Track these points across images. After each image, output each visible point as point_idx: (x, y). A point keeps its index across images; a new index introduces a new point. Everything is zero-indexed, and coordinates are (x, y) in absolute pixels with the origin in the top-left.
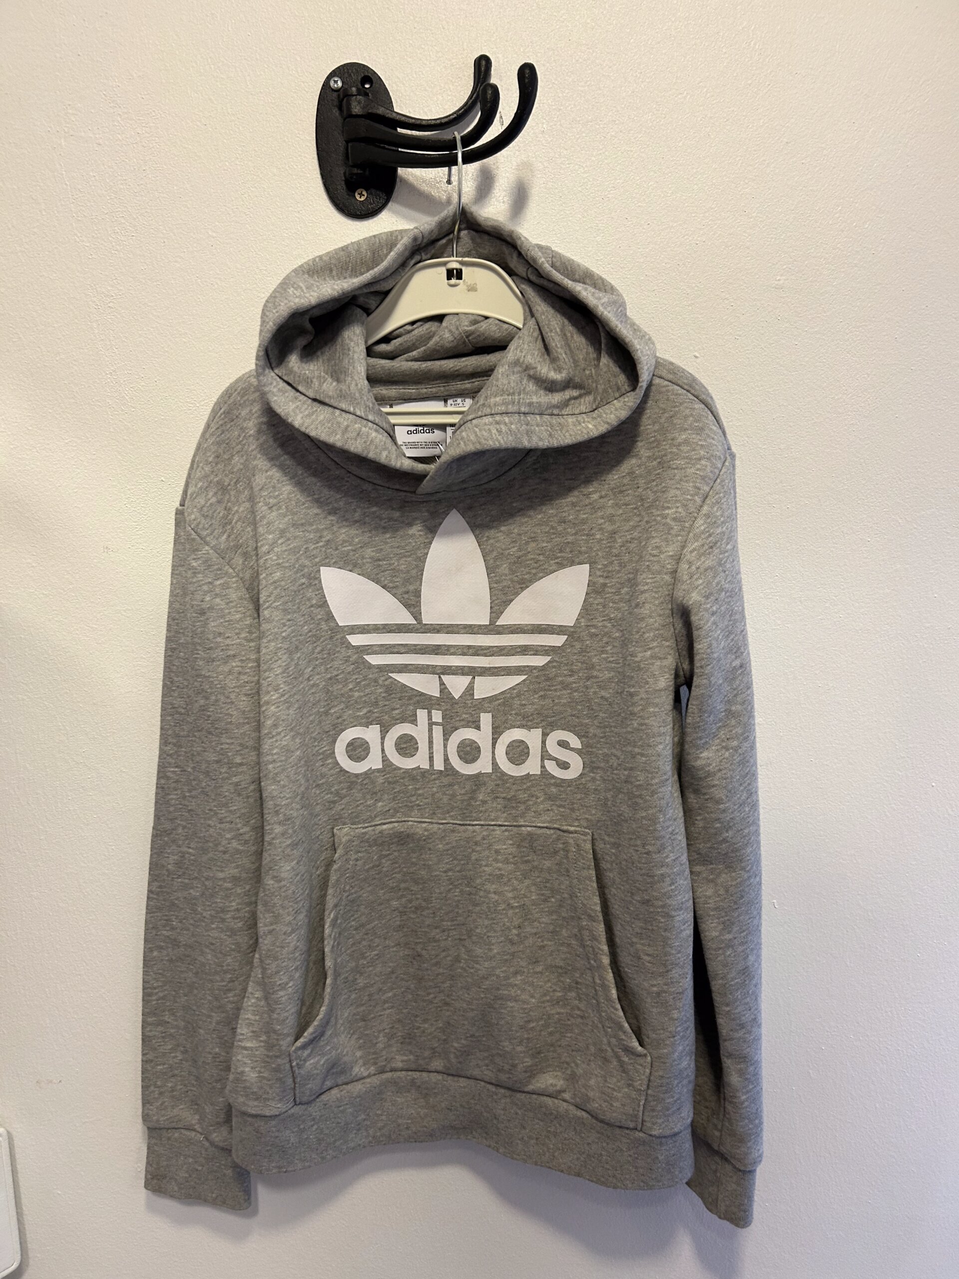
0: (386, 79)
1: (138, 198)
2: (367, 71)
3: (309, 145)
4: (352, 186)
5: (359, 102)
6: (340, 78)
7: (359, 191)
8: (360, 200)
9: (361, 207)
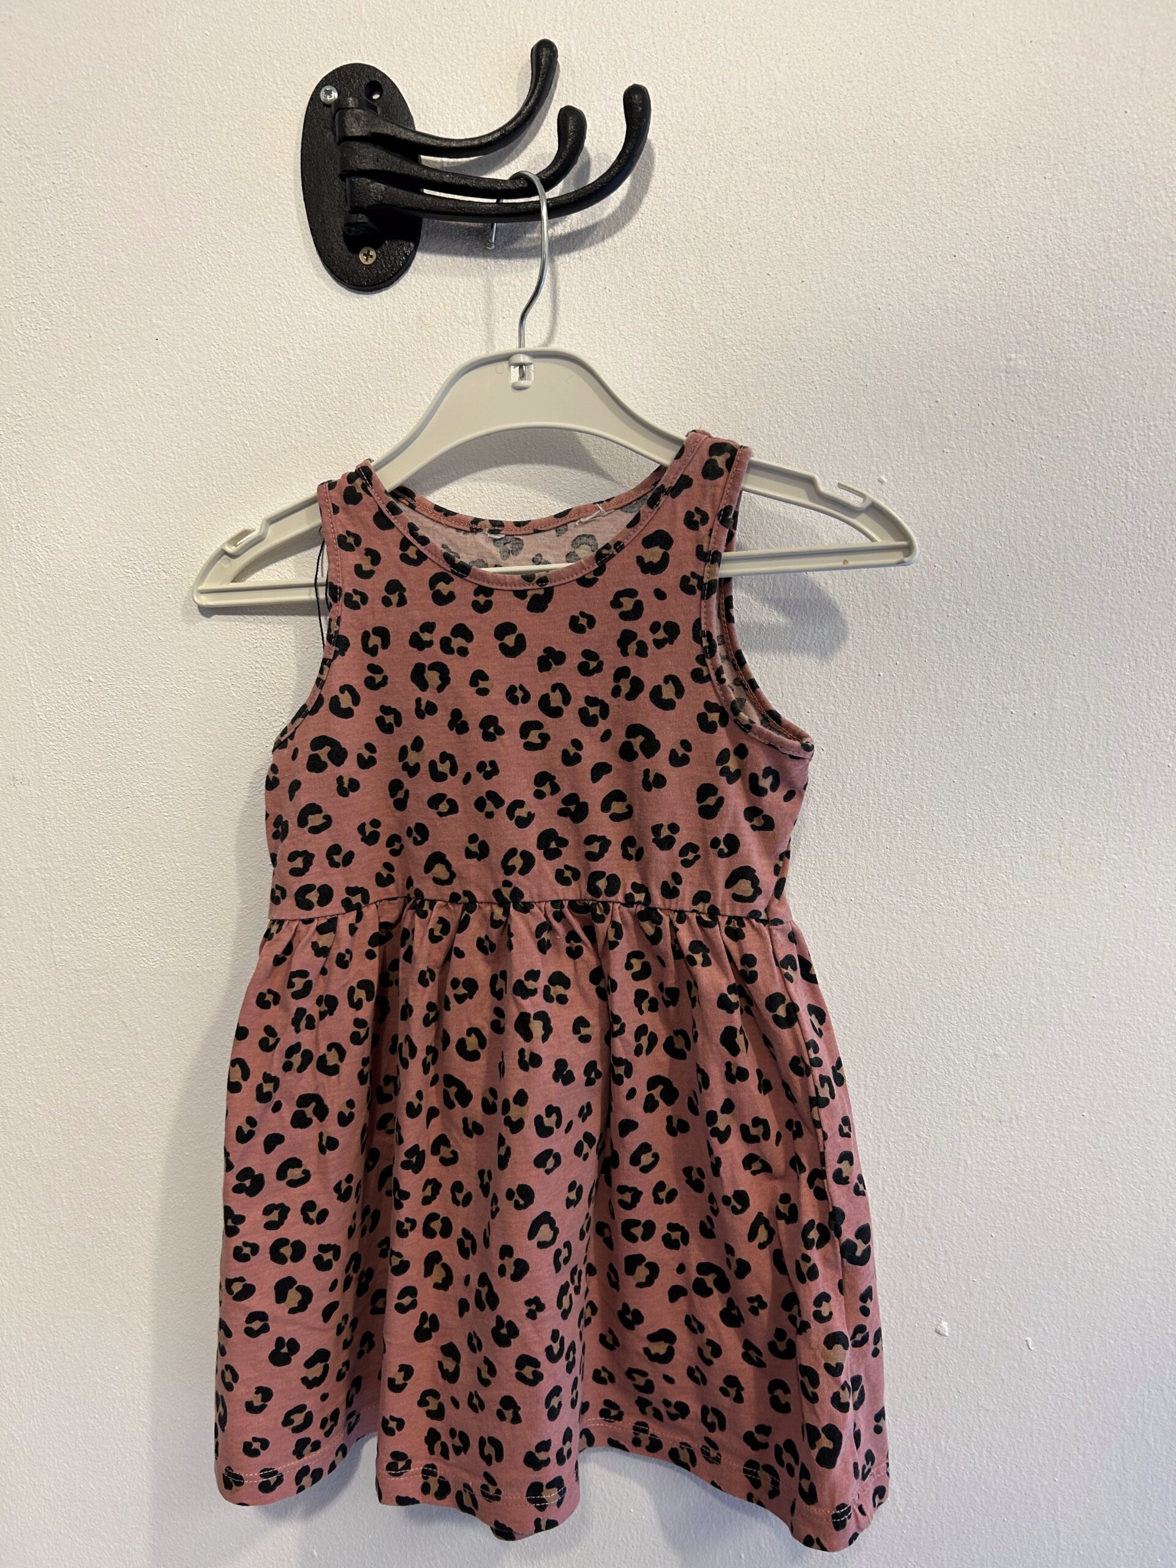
0: (402, 84)
1: (53, 275)
2: (374, 75)
3: (292, 186)
4: (355, 245)
5: (358, 119)
6: (336, 87)
7: (365, 250)
8: (366, 263)
9: (367, 274)
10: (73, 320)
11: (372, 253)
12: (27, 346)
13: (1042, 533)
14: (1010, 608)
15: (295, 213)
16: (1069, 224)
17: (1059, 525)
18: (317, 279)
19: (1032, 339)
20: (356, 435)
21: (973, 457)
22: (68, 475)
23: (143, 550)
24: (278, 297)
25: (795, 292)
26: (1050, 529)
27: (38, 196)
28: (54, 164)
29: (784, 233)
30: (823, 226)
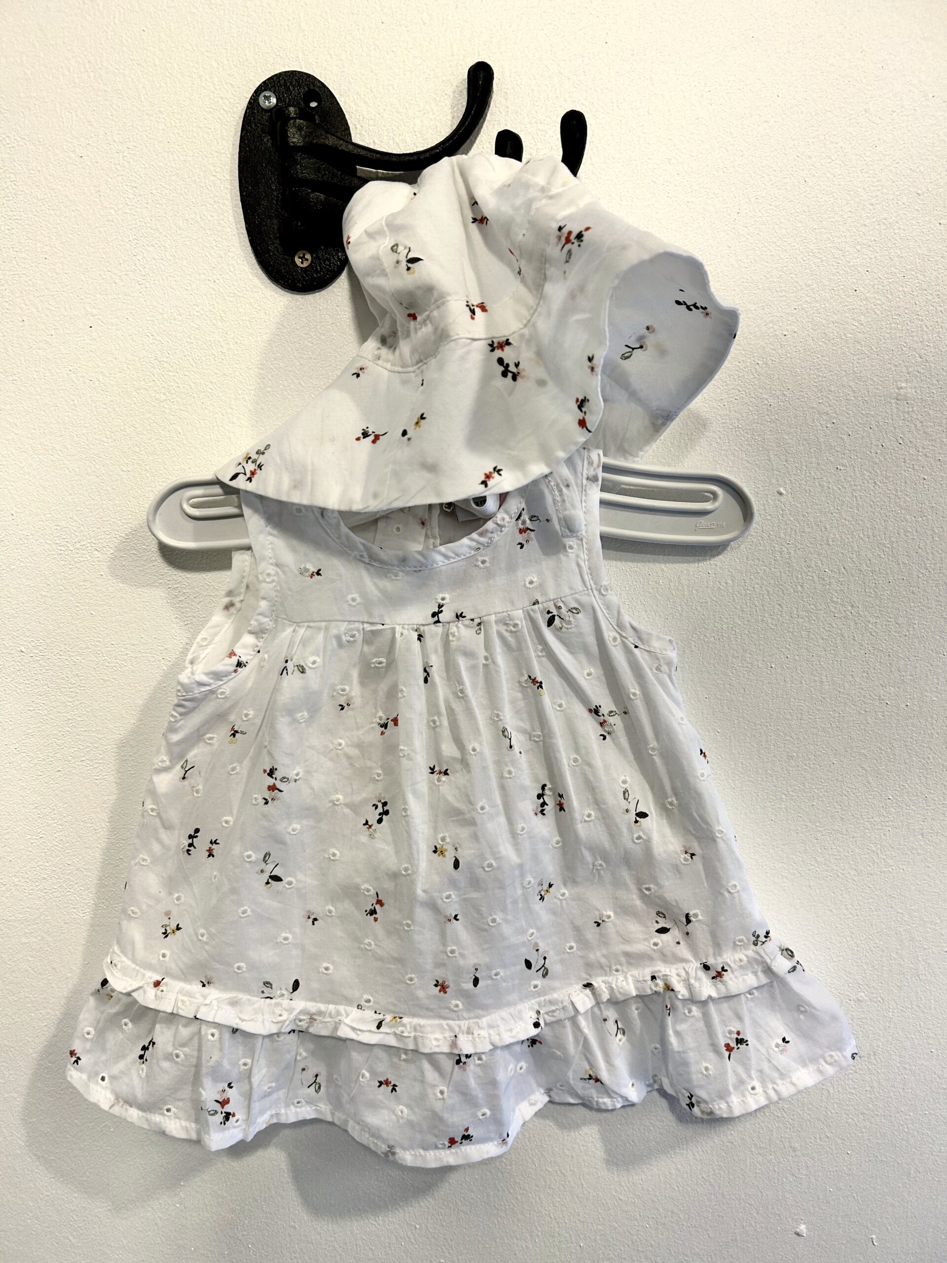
0: (341, 95)
2: (313, 83)
3: (229, 187)
5: (300, 129)
6: (274, 93)
7: (300, 253)
8: (301, 266)
9: (303, 276)
10: (6, 304)
11: (308, 256)
13: (921, 545)
14: (889, 610)
15: (231, 212)
17: (937, 539)
18: (251, 277)
21: (863, 474)
23: (75, 529)
24: (213, 292)
26: (928, 542)
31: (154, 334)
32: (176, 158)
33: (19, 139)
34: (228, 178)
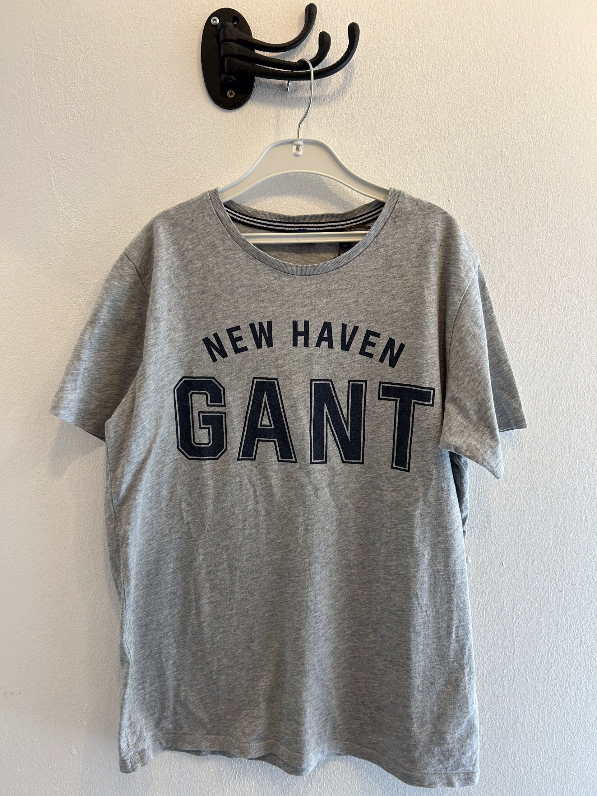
0: (248, 18)
2: (235, 14)
3: (196, 60)
4: (224, 88)
6: (218, 17)
7: (230, 91)
8: (230, 97)
9: (231, 102)
10: (91, 116)
11: (233, 92)
12: (69, 127)
13: (514, 225)
14: (501, 255)
15: (197, 73)
16: (527, 96)
17: (521, 221)
18: (206, 103)
19: (511, 143)
20: (223, 174)
21: (487, 192)
22: (87, 187)
23: (123, 222)
24: (189, 110)
25: (415, 119)
26: (517, 223)
27: (76, 58)
28: (84, 44)
29: (411, 94)
30: (427, 92)
31: (161, 130)
32: (172, 48)
33: (98, 39)
34: (196, 56)
